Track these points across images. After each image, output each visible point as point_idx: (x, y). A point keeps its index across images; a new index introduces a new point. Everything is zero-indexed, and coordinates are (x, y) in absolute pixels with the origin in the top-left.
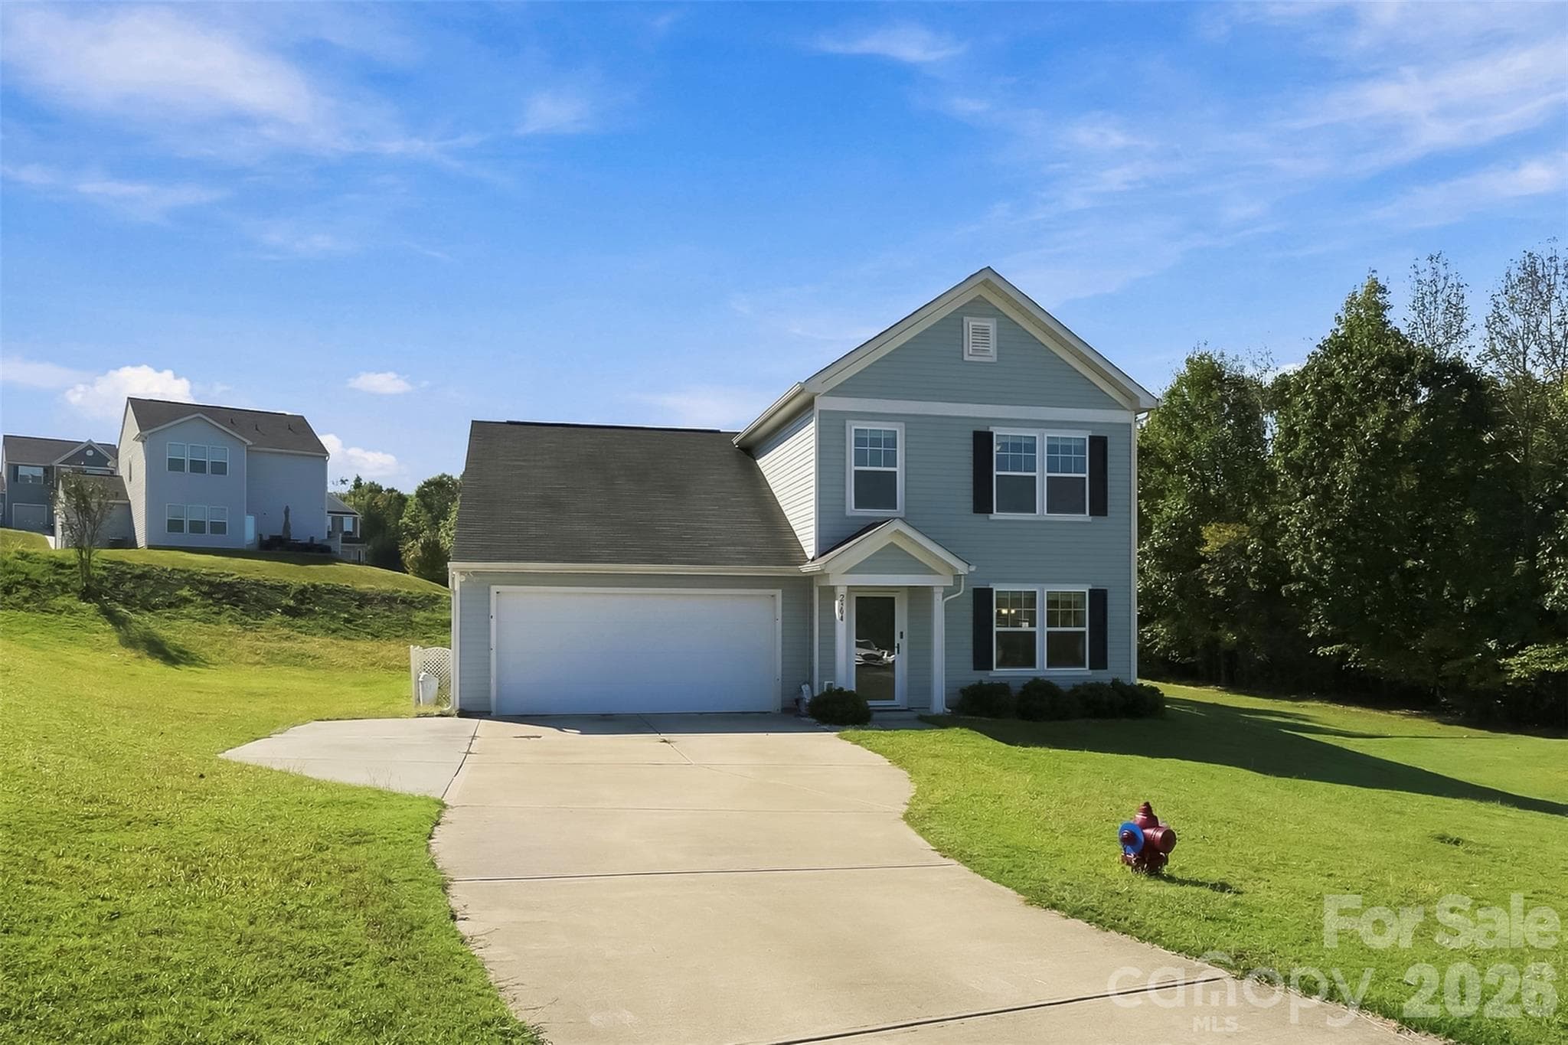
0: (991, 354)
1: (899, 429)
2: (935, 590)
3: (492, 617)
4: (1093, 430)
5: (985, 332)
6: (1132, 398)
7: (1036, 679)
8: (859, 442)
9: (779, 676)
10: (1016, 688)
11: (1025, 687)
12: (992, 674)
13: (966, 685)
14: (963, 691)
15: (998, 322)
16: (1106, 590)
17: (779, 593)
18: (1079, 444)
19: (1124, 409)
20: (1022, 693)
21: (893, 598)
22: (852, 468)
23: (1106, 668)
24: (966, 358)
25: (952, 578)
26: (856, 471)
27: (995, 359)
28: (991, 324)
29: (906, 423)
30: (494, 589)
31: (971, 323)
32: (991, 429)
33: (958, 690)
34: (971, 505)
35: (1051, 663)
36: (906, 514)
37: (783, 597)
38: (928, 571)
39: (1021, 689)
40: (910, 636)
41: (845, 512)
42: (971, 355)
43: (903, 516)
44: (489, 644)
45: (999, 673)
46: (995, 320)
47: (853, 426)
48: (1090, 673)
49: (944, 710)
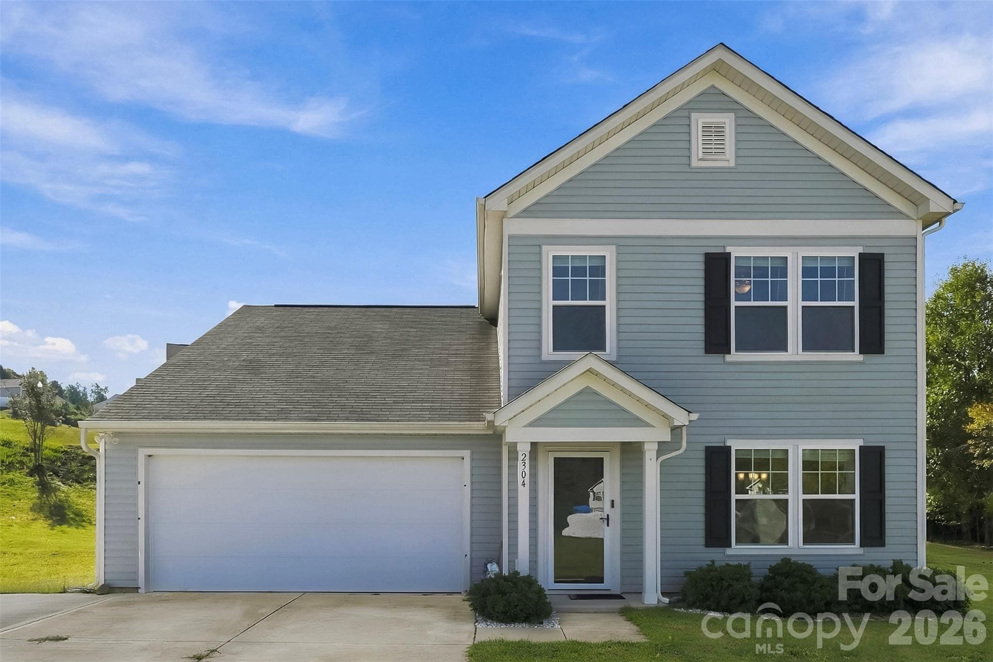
0: (729, 158)
1: (609, 253)
2: (646, 446)
3: (139, 483)
4: (865, 246)
5: (719, 130)
6: (916, 200)
7: (786, 561)
8: (557, 271)
9: (467, 551)
10: (759, 573)
11: (772, 569)
12: (729, 552)
13: (693, 566)
14: (687, 574)
15: (737, 118)
16: (884, 447)
17: (466, 454)
18: (846, 264)
19: (908, 217)
20: (767, 578)
21: (602, 459)
22: (549, 303)
23: (884, 546)
24: (695, 163)
25: (669, 430)
26: (554, 307)
27: (732, 164)
28: (727, 120)
29: (618, 246)
30: (142, 452)
31: (699, 120)
32: (728, 249)
33: (683, 571)
34: (702, 345)
35: (809, 538)
36: (619, 356)
37: (472, 460)
38: (637, 422)
39: (766, 571)
40: (623, 506)
41: (540, 356)
42: (700, 160)
43: (614, 358)
44: (136, 512)
45: (738, 550)
46: (732, 115)
47: (550, 253)
48: (861, 551)
49: (659, 601)
